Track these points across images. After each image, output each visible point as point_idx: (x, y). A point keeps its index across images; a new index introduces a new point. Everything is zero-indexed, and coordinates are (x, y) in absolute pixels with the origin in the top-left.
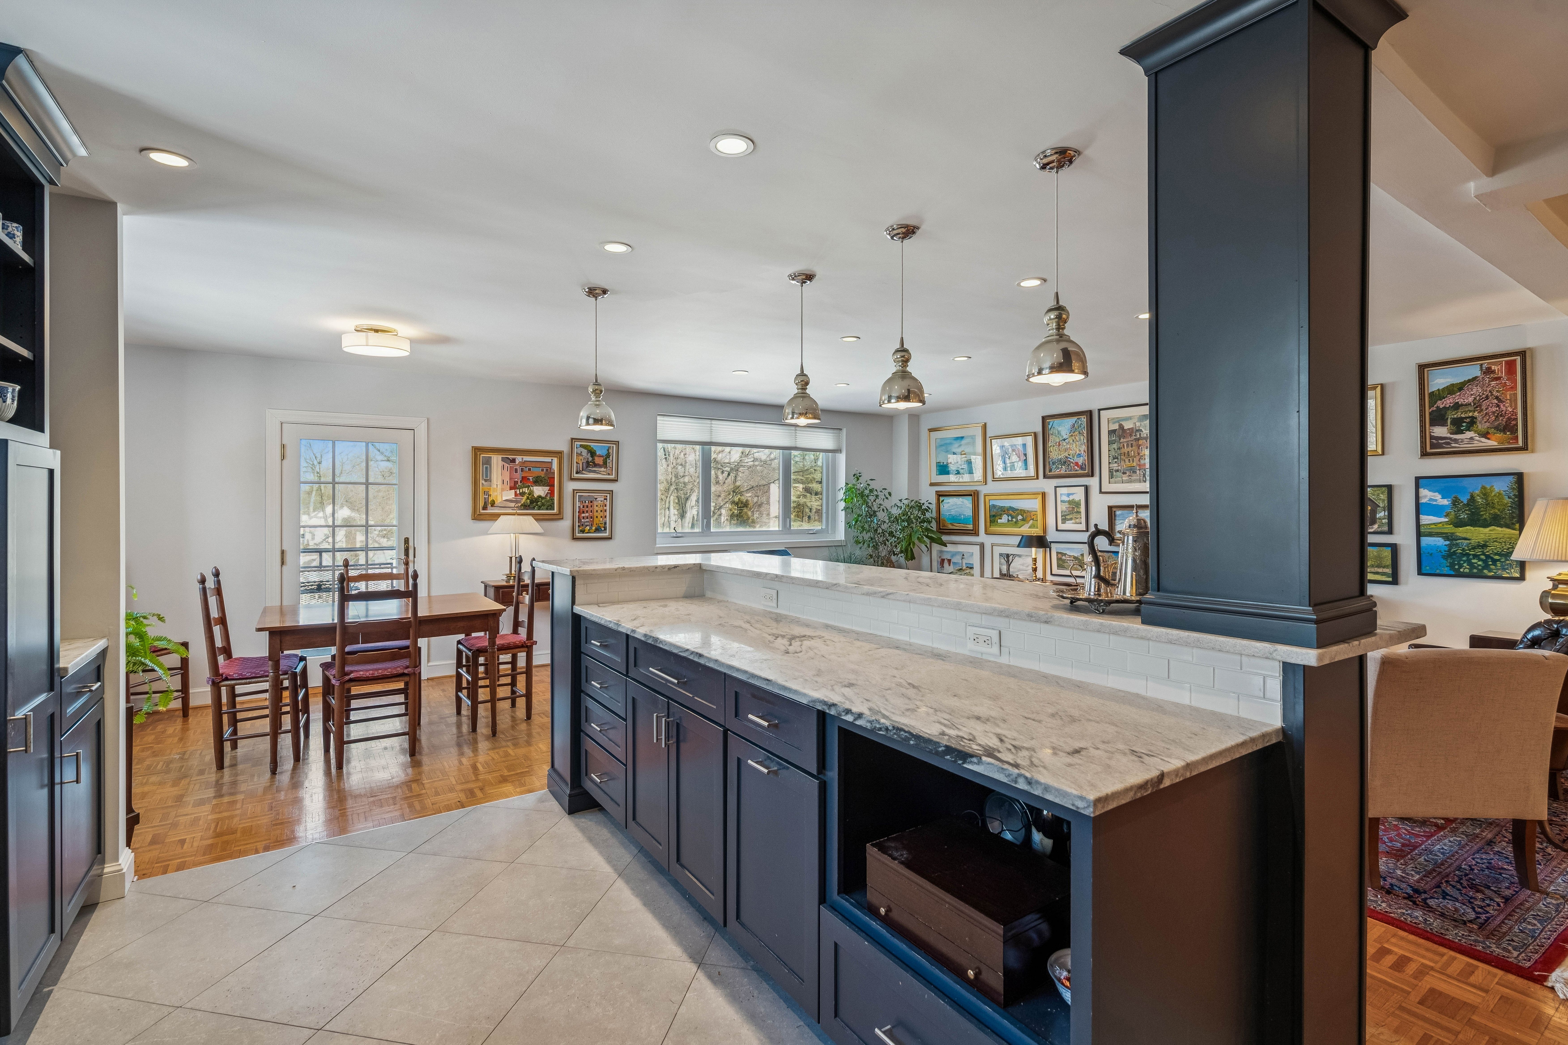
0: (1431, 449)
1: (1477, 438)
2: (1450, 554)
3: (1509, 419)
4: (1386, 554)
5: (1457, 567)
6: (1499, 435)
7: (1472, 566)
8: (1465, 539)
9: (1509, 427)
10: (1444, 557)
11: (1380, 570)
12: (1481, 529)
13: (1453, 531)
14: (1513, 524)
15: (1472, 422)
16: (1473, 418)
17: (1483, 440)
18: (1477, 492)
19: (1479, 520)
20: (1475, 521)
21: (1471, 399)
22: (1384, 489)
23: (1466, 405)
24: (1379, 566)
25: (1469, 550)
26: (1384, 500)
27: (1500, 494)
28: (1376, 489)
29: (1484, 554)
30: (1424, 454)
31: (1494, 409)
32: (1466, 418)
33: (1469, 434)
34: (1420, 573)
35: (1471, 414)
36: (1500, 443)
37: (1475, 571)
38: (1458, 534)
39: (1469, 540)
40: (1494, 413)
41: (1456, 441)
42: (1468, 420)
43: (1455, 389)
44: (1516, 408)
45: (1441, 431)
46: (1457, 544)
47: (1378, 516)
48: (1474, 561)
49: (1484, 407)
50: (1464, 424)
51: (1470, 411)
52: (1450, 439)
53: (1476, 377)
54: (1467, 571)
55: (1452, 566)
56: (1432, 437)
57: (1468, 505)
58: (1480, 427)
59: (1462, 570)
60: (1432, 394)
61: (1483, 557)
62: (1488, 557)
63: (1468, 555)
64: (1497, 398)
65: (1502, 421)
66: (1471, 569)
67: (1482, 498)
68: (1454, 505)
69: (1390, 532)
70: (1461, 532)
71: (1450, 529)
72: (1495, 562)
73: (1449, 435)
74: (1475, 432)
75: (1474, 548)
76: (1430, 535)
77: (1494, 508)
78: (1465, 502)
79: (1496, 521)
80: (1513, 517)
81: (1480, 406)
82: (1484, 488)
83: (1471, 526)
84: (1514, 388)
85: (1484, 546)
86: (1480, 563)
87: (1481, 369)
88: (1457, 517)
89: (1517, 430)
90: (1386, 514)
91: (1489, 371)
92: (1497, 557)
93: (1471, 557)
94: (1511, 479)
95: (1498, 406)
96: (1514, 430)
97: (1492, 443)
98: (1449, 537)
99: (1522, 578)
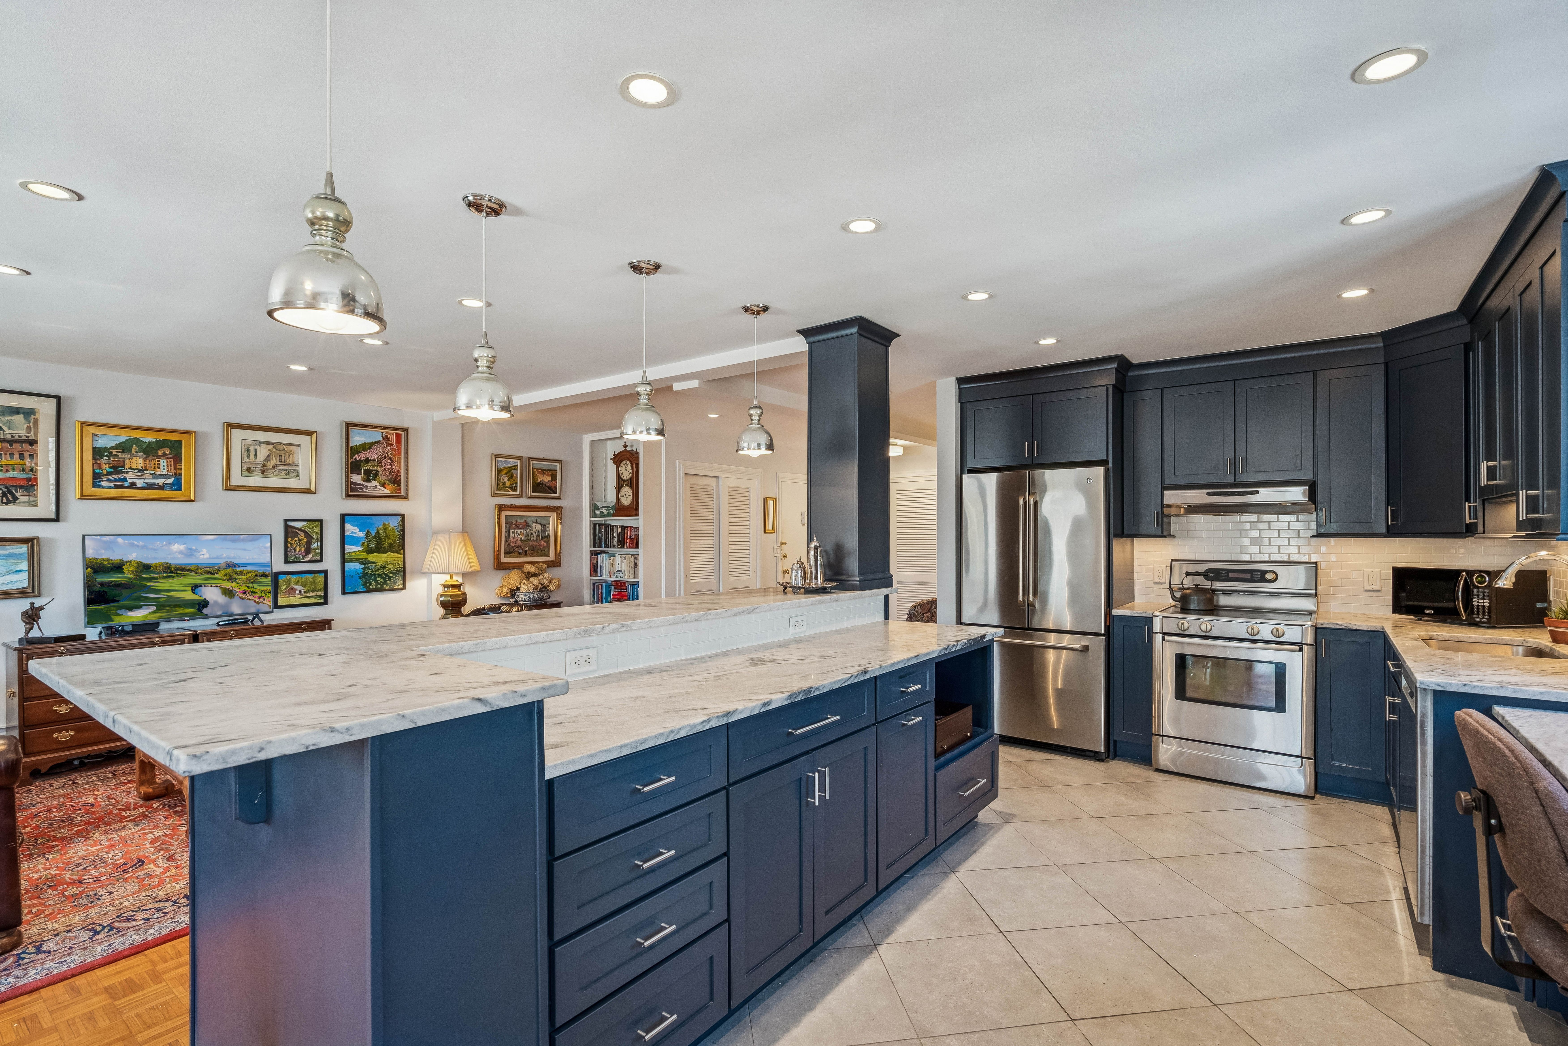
0: (351, 492)
1: (379, 487)
2: (364, 576)
3: (396, 475)
4: (320, 579)
5: (368, 585)
6: (391, 486)
7: (377, 583)
8: (373, 563)
9: (396, 481)
10: (361, 578)
11: (314, 594)
12: (383, 554)
13: (366, 557)
14: (400, 550)
15: (376, 474)
16: (377, 471)
17: (382, 488)
18: (381, 527)
19: (381, 547)
20: (379, 549)
21: (376, 457)
22: (317, 523)
23: (373, 461)
24: (313, 591)
25: (376, 571)
26: (317, 533)
27: (393, 529)
28: (311, 523)
29: (384, 573)
30: (348, 496)
31: (389, 467)
32: (373, 470)
33: (375, 483)
34: (344, 592)
35: (375, 468)
36: (392, 492)
37: (379, 586)
38: (369, 559)
39: (376, 563)
40: (388, 469)
41: (366, 487)
42: (374, 472)
43: (367, 447)
44: (400, 468)
45: (357, 478)
46: (368, 568)
47: (312, 547)
48: (378, 579)
49: (383, 464)
50: (372, 475)
51: (375, 466)
52: (363, 485)
53: (379, 441)
54: (374, 587)
55: (365, 585)
56: (352, 483)
57: (375, 537)
58: (380, 479)
59: (371, 587)
60: (352, 447)
61: (383, 576)
62: (386, 575)
63: (375, 575)
64: (390, 459)
65: (393, 476)
66: (376, 585)
67: (384, 532)
68: (367, 537)
69: (321, 561)
70: (372, 557)
71: (364, 555)
72: (390, 578)
73: (362, 482)
74: (378, 482)
75: (378, 570)
76: (352, 561)
77: (390, 539)
78: (374, 535)
79: (391, 549)
80: (400, 546)
81: (381, 463)
82: (384, 524)
83: (378, 552)
84: (400, 453)
85: (384, 567)
86: (382, 580)
87: (382, 436)
88: (368, 546)
89: (401, 483)
90: (319, 544)
91: (386, 438)
92: (391, 575)
93: (377, 576)
94: (399, 518)
95: (391, 465)
96: (399, 484)
97: (386, 491)
98: (363, 562)
99: (404, 588)
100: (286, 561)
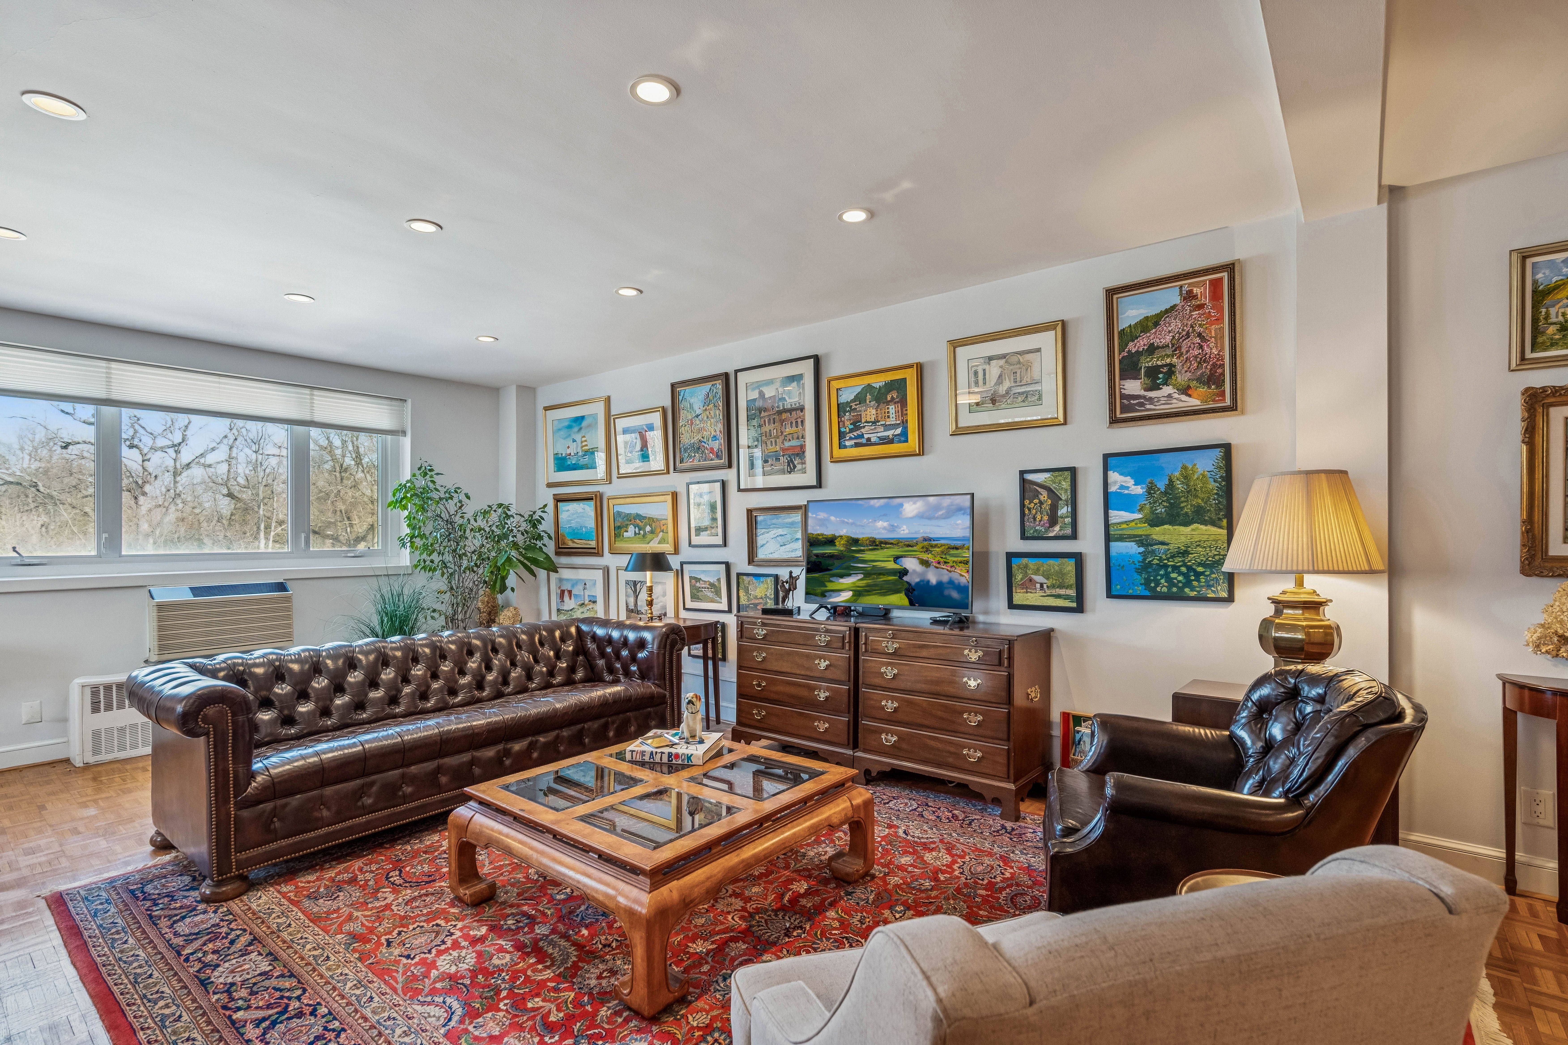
0: (1121, 413)
1: (1176, 395)
2: (1145, 567)
3: (1214, 365)
4: (1070, 568)
5: (1153, 585)
6: (1203, 390)
7: (1171, 582)
8: (1163, 543)
9: (1213, 379)
10: (1139, 571)
11: (1062, 592)
12: (1182, 528)
13: (1148, 533)
14: (1220, 519)
15: (1171, 371)
16: (1171, 366)
17: (1183, 397)
18: (1177, 474)
19: (1178, 515)
20: (1175, 517)
21: (1168, 338)
22: (1066, 473)
23: (1163, 347)
24: (1061, 587)
25: (1168, 559)
26: (1066, 490)
27: (1204, 476)
28: (1056, 474)
29: (1185, 565)
30: (1114, 421)
31: (1196, 352)
32: (1163, 366)
33: (1167, 390)
34: (1110, 595)
35: (1168, 361)
36: (1204, 401)
37: (1175, 589)
38: (1154, 537)
39: (1167, 544)
40: (1196, 357)
41: (1151, 400)
42: (1165, 370)
43: (1150, 324)
44: (1222, 349)
45: (1133, 387)
46: (1153, 552)
47: (1060, 513)
48: (1173, 575)
49: (1184, 350)
50: (1161, 376)
51: (1168, 356)
52: (1144, 397)
53: (1175, 306)
54: (1165, 590)
55: (1147, 583)
56: (1123, 397)
57: (1165, 493)
58: (1179, 379)
59: (1158, 589)
60: (1122, 333)
61: (1184, 569)
62: (1189, 568)
63: (1166, 566)
64: (1200, 335)
65: (1206, 368)
66: (1169, 588)
67: (1183, 483)
68: (1150, 493)
69: (1074, 536)
70: (1159, 533)
71: (1144, 529)
72: (1198, 575)
73: (1142, 393)
74: (1174, 386)
75: (1173, 557)
76: (1121, 538)
77: (1196, 496)
78: (1163, 489)
79: (1199, 516)
80: (1220, 510)
81: (1180, 347)
82: (1185, 468)
83: (1170, 523)
84: (1220, 320)
85: (1185, 553)
86: (1180, 578)
87: (1181, 294)
88: (1153, 512)
89: (1224, 381)
90: (1070, 509)
91: (1189, 296)
92: (1200, 569)
93: (1170, 569)
94: (1218, 453)
95: (1201, 347)
96: (1220, 383)
97: (1193, 402)
98: (1143, 541)
99: (1230, 599)
100: (1024, 537)
